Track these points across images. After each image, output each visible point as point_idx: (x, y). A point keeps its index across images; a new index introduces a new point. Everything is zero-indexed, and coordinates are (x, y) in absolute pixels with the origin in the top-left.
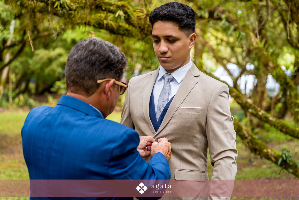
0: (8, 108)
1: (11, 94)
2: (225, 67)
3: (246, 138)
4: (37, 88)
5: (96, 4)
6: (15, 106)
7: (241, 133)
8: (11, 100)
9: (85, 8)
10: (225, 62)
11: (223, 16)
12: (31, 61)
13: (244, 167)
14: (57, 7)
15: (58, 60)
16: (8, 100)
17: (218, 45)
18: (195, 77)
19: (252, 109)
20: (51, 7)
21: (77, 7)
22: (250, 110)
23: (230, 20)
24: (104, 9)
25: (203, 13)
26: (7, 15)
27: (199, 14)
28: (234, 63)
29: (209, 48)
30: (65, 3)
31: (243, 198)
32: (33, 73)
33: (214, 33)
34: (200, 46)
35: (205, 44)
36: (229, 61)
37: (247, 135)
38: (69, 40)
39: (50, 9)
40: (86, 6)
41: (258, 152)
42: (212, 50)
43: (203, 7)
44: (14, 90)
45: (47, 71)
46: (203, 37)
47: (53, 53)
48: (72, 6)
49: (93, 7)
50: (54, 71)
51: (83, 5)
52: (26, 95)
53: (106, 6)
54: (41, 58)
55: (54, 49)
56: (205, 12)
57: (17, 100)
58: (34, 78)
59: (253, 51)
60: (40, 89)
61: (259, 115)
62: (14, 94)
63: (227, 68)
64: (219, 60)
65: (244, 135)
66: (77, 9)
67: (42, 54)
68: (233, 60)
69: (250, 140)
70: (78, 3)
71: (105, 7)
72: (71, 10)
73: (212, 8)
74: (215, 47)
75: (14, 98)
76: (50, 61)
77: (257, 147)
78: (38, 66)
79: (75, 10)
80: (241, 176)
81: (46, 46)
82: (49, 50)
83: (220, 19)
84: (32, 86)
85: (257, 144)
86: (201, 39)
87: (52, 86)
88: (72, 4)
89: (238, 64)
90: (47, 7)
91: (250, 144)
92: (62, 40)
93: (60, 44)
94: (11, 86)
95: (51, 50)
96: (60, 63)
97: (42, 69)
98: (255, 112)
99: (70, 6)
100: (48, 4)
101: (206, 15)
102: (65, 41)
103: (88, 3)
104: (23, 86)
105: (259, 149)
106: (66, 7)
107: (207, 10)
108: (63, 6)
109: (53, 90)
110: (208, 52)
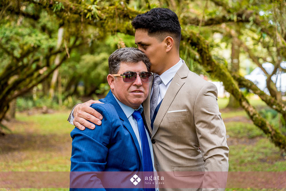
0: (58, 110)
1: (60, 97)
2: (260, 66)
3: (270, 133)
4: (85, 91)
5: (124, 14)
6: (64, 107)
7: (265, 128)
8: (60, 101)
9: (114, 17)
10: (261, 61)
11: (251, 19)
12: (78, 66)
13: (276, 161)
14: (89, 18)
15: (103, 64)
16: (58, 102)
17: (254, 45)
18: (182, 78)
19: (276, 106)
20: (84, 18)
21: (107, 17)
22: (274, 107)
23: (257, 22)
24: (131, 17)
25: (231, 16)
26: (52, 25)
27: (228, 18)
28: (270, 62)
29: (244, 48)
30: (96, 14)
31: (272, 190)
32: (80, 76)
33: (250, 33)
34: (236, 47)
35: (240, 44)
36: (265, 60)
37: (270, 130)
38: (112, 45)
39: (82, 20)
40: (115, 16)
41: (282, 146)
42: (248, 50)
43: (231, 11)
44: (63, 93)
45: (93, 74)
46: (238, 38)
47: (98, 58)
48: (102, 16)
49: (121, 16)
50: (99, 75)
51: (112, 15)
52: (74, 98)
53: (133, 14)
54: (88, 63)
55: (99, 53)
56: (233, 15)
57: (66, 102)
58: (82, 82)
59: (280, 50)
60: (89, 91)
61: (283, 111)
62: (63, 97)
63: (262, 67)
64: (255, 59)
65: (268, 130)
66: (107, 19)
67: (88, 59)
68: (269, 59)
69: (274, 135)
70: (108, 13)
71: (133, 16)
72: (101, 19)
73: (240, 12)
74: (251, 47)
75: (63, 100)
76: (96, 65)
77: (280, 141)
78: (85, 70)
79: (105, 20)
80: (272, 169)
81: (92, 52)
82: (94, 55)
83: (248, 21)
84: (81, 88)
85: (281, 138)
86: (236, 40)
87: (97, 88)
88: (102, 14)
89: (273, 62)
90: (80, 19)
91: (274, 138)
92: (106, 46)
93: (105, 49)
94: (61, 89)
95: (96, 54)
96: (105, 66)
97: (88, 72)
98: (279, 109)
99: (100, 16)
100: (81, 16)
101: (235, 18)
102: (109, 46)
103: (117, 13)
104: (72, 89)
105: (283, 143)
106: (97, 17)
107: (235, 13)
108: (94, 16)
109: (98, 91)
110: (244, 52)
